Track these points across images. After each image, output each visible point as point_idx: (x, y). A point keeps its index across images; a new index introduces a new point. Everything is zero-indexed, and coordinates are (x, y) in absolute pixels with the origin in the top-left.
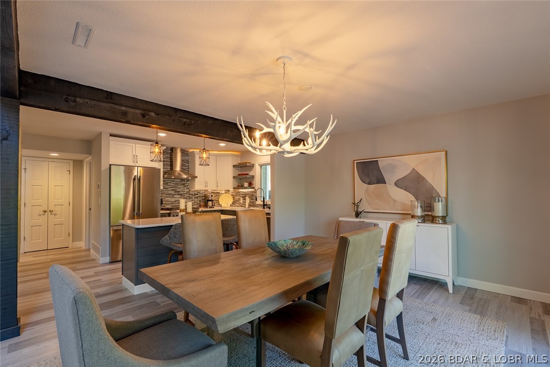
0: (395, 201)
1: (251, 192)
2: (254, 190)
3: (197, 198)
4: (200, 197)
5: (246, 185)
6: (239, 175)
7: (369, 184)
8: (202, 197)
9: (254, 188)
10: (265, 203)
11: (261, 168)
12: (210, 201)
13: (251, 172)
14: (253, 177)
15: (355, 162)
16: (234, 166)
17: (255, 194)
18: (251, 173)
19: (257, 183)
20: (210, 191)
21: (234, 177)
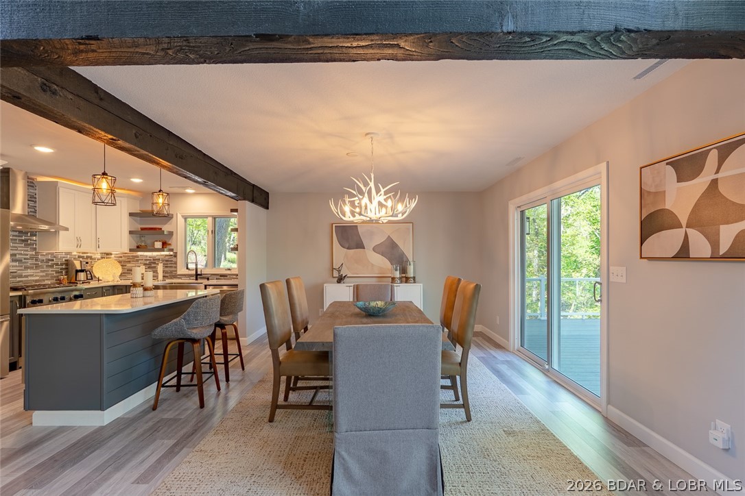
0: (373, 265)
1: (166, 255)
2: (172, 253)
3: (52, 266)
4: (57, 264)
5: (158, 245)
6: (142, 229)
7: (348, 248)
8: (62, 265)
9: (172, 250)
10: (199, 273)
11: (185, 221)
12: (82, 271)
13: (166, 226)
14: (171, 234)
15: (334, 225)
16: (131, 214)
17: (174, 259)
18: (166, 228)
19: (177, 243)
20: (75, 253)
21: (131, 232)
